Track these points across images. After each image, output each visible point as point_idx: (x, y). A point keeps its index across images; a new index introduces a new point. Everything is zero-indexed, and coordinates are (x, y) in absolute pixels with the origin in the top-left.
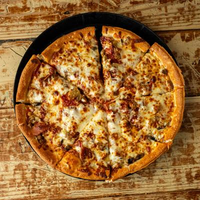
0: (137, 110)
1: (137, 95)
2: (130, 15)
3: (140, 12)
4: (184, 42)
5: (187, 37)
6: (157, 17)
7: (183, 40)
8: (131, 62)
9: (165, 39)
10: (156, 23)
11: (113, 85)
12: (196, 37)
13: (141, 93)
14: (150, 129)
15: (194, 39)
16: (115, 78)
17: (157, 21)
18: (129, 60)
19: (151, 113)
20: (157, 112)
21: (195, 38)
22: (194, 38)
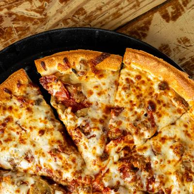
0: (148, 167)
1: (138, 142)
2: (69, 21)
3: (82, 9)
4: (171, 22)
5: (172, 13)
6: (111, 5)
7: (168, 21)
8: (103, 95)
9: (139, 32)
10: (114, 14)
11: (92, 146)
12: (185, 6)
13: (142, 138)
14: (184, 188)
15: (183, 10)
16: (92, 134)
17: (114, 10)
18: (99, 94)
19: (173, 161)
20: (182, 155)
21: (185, 8)
22: (182, 8)
